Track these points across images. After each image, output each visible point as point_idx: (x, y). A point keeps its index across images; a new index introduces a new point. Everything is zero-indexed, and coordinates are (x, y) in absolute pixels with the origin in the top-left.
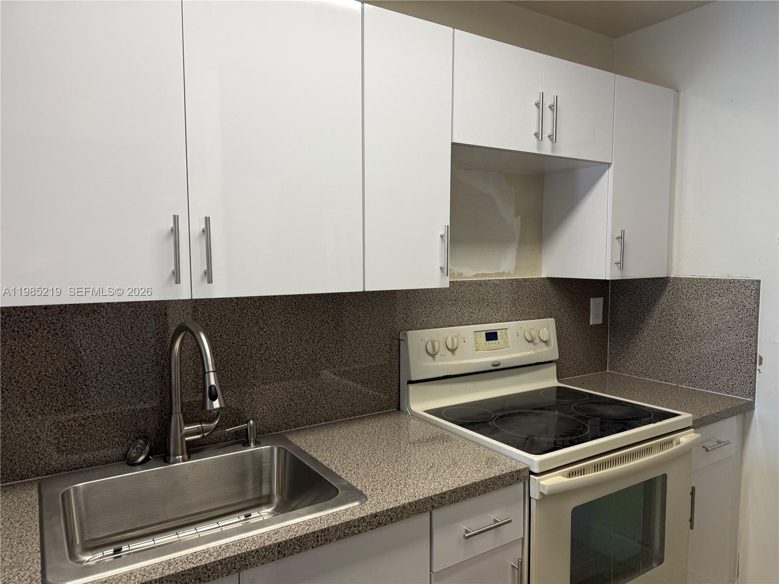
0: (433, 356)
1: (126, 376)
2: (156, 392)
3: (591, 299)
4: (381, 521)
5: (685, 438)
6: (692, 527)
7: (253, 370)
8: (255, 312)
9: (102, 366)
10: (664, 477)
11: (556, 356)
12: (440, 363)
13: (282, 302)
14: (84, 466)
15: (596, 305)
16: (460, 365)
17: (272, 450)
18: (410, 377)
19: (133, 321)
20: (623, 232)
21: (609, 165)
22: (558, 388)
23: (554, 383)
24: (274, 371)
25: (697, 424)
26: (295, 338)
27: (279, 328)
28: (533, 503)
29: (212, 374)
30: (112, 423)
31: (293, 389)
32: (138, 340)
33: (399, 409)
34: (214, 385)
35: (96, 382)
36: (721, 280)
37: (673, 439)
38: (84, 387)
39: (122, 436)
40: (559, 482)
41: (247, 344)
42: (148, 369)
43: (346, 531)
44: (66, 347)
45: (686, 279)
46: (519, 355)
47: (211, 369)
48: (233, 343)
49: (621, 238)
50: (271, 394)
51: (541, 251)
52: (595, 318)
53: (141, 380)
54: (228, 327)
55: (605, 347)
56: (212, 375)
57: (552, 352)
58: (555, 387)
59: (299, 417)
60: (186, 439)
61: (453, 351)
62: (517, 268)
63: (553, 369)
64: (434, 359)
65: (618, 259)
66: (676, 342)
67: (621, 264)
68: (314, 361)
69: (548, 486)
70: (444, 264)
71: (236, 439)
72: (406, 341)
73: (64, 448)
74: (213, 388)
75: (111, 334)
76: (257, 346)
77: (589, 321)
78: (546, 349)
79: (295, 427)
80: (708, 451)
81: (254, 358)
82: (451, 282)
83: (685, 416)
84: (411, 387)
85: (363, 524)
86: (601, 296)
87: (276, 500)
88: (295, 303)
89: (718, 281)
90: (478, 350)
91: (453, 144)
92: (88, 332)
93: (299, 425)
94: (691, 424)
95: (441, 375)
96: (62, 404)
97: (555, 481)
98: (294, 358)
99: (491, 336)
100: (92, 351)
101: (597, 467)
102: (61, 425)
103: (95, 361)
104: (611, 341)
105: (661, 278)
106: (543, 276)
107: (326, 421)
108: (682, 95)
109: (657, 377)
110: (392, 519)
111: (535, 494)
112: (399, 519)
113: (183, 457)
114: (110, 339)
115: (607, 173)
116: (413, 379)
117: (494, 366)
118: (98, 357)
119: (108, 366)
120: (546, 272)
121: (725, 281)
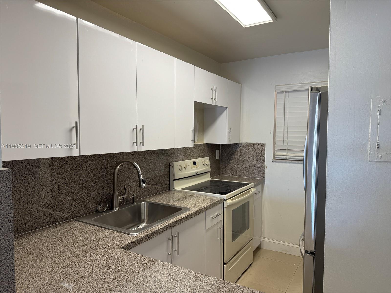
0: (181, 170)
3: (216, 151)
5: (253, 190)
6: (254, 218)
9: (90, 177)
10: (249, 202)
11: (210, 170)
12: (183, 173)
14: (84, 214)
15: (217, 152)
16: (188, 173)
17: (145, 203)
18: (175, 178)
19: (99, 160)
20: (231, 129)
21: (227, 108)
22: (211, 180)
23: (209, 179)
25: (255, 186)
28: (225, 209)
29: (141, 175)
33: (169, 190)
35: (88, 183)
36: (255, 144)
37: (250, 190)
38: (85, 185)
39: (95, 203)
40: (231, 202)
44: (80, 170)
45: (245, 144)
46: (202, 169)
49: (230, 131)
51: (204, 134)
52: (217, 158)
55: (219, 167)
57: (208, 168)
58: (209, 180)
60: (119, 201)
61: (185, 169)
62: (198, 140)
63: (209, 174)
64: (181, 172)
65: (229, 138)
66: (242, 163)
67: (230, 139)
68: (147, 174)
69: (230, 203)
70: (193, 139)
71: (126, 203)
72: (173, 166)
73: (79, 208)
75: (93, 165)
77: (216, 157)
78: (208, 167)
80: (257, 194)
82: (194, 145)
83: (252, 184)
84: (175, 182)
86: (218, 150)
87: (146, 221)
89: (254, 144)
90: (192, 168)
91: (194, 101)
92: (86, 165)
94: (253, 186)
95: (183, 177)
96: (78, 192)
97: (229, 202)
99: (195, 163)
100: (87, 172)
101: (237, 198)
102: (78, 199)
103: (88, 175)
104: (221, 165)
105: (237, 143)
106: (205, 143)
107: (150, 195)
108: (242, 86)
109: (237, 175)
111: (225, 206)
113: (118, 208)
114: (92, 167)
115: (226, 110)
116: (176, 179)
117: (196, 173)
118: (89, 174)
119: (92, 177)
120: (205, 142)
121: (256, 144)
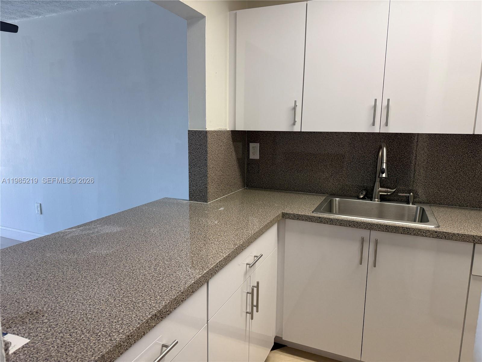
1: (361, 165)
2: (373, 173)
4: (439, 235)
7: (418, 171)
8: (423, 144)
13: (439, 140)
24: (430, 174)
26: (444, 159)
27: (436, 153)
30: (354, 182)
31: (440, 185)
32: (368, 151)
34: (384, 168)
38: (346, 166)
41: (417, 159)
42: (370, 163)
43: (419, 233)
47: (385, 162)
48: (409, 157)
50: (427, 185)
53: (367, 167)
54: (408, 150)
56: (385, 164)
59: (442, 200)
60: (380, 193)
74: (383, 169)
75: (358, 147)
76: (422, 161)
79: (439, 204)
81: (420, 166)
85: (428, 233)
88: (447, 141)
93: (441, 204)
98: (443, 170)
100: (350, 153)
110: (446, 237)
112: (451, 239)
113: (378, 200)
